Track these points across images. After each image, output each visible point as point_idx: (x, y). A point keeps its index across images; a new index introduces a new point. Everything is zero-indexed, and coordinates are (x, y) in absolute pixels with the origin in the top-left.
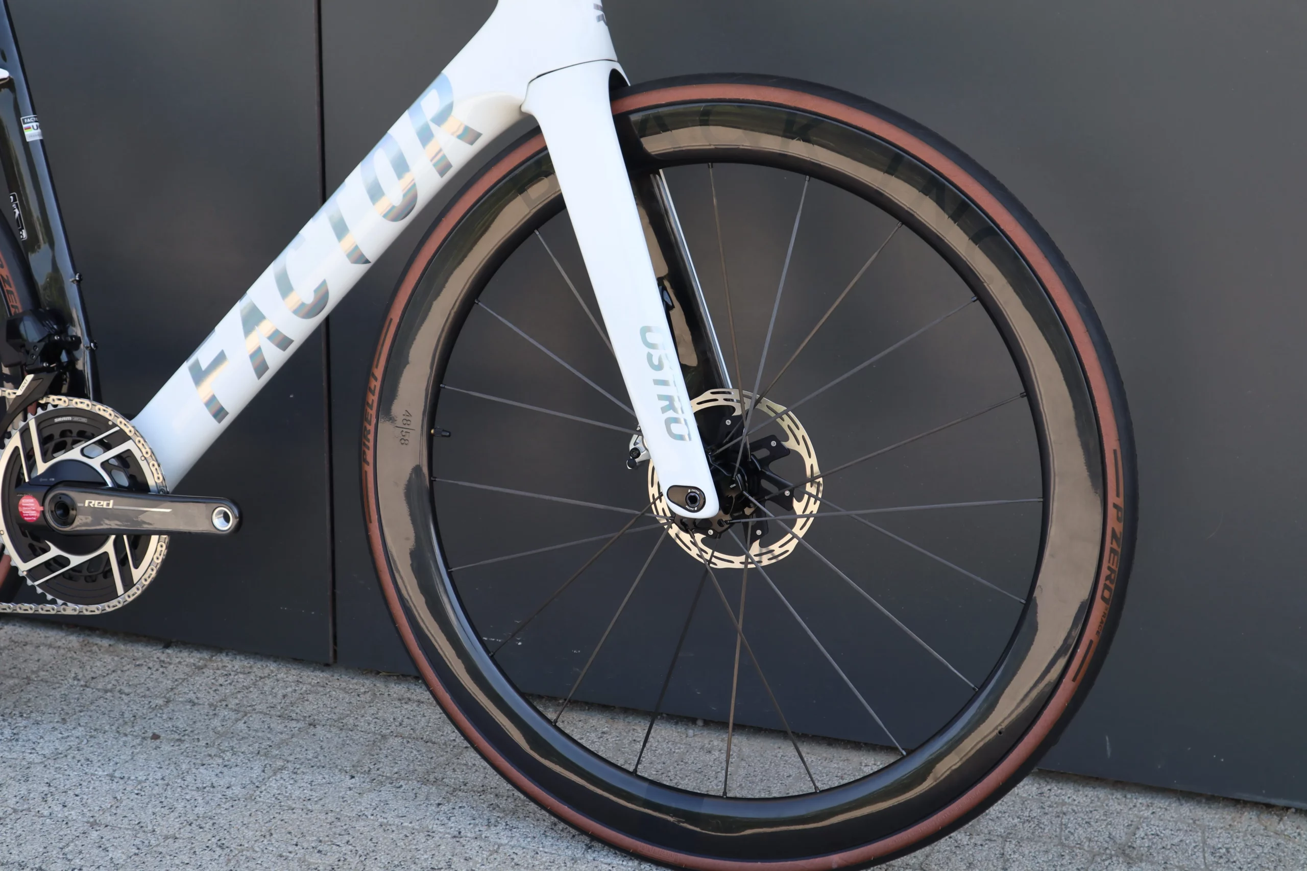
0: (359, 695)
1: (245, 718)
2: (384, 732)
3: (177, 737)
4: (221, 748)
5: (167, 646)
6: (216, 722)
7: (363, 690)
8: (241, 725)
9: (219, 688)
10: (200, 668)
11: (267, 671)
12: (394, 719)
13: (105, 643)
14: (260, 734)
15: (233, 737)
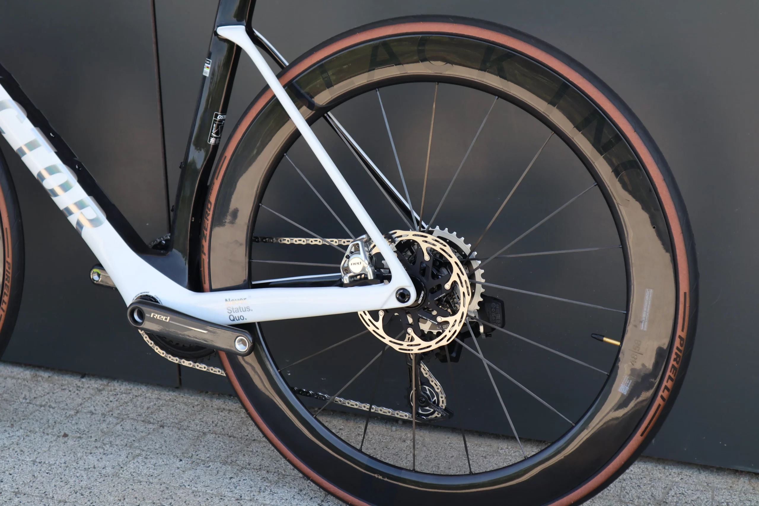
0: (193, 407)
1: (122, 423)
2: (205, 430)
3: (78, 435)
4: (104, 442)
5: (83, 376)
6: (104, 426)
7: (196, 403)
8: (119, 427)
9: (110, 403)
10: (100, 391)
11: (140, 392)
12: (213, 422)
13: (46, 375)
14: (129, 433)
15: (112, 435)
